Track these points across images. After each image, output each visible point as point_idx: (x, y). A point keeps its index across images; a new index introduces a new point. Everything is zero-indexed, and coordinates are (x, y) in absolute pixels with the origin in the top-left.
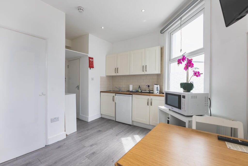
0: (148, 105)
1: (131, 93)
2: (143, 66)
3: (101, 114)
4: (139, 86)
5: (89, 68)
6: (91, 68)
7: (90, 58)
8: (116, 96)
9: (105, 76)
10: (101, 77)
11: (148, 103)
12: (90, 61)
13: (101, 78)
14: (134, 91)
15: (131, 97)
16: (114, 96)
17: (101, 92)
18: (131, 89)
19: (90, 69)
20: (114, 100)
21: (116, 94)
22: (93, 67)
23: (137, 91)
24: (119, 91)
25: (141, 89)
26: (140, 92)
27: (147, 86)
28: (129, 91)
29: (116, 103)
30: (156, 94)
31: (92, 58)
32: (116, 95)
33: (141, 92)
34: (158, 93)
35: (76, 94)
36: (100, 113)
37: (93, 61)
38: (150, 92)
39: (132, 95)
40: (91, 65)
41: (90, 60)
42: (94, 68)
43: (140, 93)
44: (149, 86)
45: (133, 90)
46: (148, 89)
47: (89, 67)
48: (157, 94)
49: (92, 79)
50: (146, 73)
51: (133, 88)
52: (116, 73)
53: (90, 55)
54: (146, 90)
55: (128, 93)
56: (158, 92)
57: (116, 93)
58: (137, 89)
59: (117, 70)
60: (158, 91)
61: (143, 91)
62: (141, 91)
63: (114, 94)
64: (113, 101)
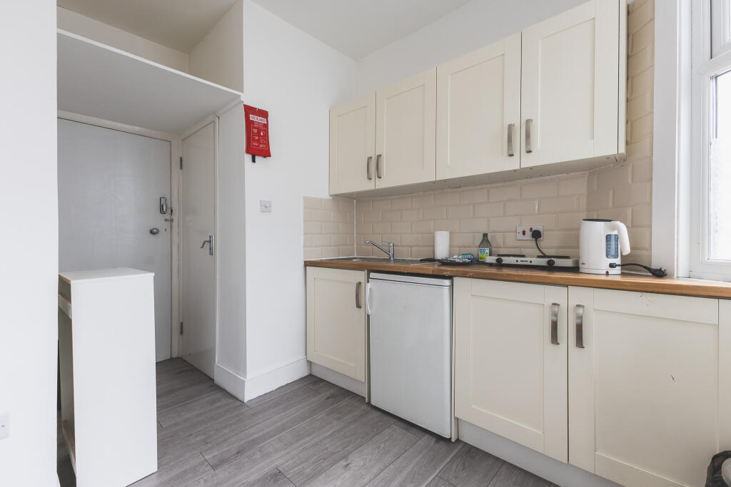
0: (554, 338)
1: (448, 270)
2: (510, 127)
3: (310, 363)
4: (485, 235)
5: (248, 157)
6: (257, 158)
7: (249, 110)
8: (369, 286)
9: (324, 194)
10: (306, 200)
11: (554, 326)
12: (249, 124)
13: (310, 204)
14: (456, 258)
15: (446, 291)
16: (360, 283)
17: (308, 264)
18: (442, 251)
19: (254, 161)
20: (362, 304)
21: (372, 275)
22: (266, 153)
23: (476, 262)
24: (389, 260)
25: (493, 249)
26: (491, 265)
27: (529, 234)
28: (432, 260)
29: (368, 316)
30: (604, 278)
31: (264, 114)
32: (369, 277)
33: (499, 264)
34: (612, 271)
35: (153, 274)
36: (303, 356)
37: (266, 126)
38: (551, 264)
39: (450, 278)
40: (258, 144)
41: (252, 117)
42: (270, 156)
43: (494, 270)
44: (536, 235)
45: (451, 254)
46: (537, 250)
47: (248, 151)
48: (610, 278)
49: (266, 207)
50: (529, 162)
51: (450, 246)
52: (370, 179)
53: (250, 98)
54: (523, 256)
55: (430, 268)
56: (612, 266)
57: (370, 271)
58: (475, 251)
59: (374, 165)
60: (616, 256)
61: (506, 260)
62: (499, 261)
63: (360, 276)
64: (359, 306)
